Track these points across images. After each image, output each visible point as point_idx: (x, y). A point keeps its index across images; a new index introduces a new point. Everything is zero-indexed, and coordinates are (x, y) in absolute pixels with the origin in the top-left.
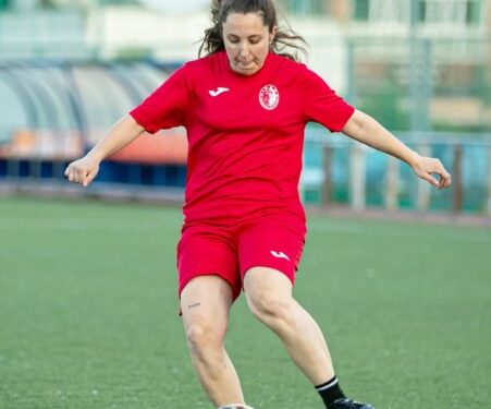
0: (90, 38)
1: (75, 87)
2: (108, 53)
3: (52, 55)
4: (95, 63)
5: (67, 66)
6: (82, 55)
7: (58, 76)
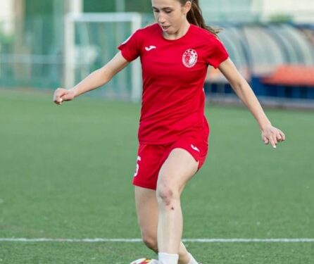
0: (254, 9)
1: (245, 39)
2: (265, 18)
3: (231, 19)
4: (257, 24)
5: (240, 26)
6: (249, 19)
7: (235, 32)
